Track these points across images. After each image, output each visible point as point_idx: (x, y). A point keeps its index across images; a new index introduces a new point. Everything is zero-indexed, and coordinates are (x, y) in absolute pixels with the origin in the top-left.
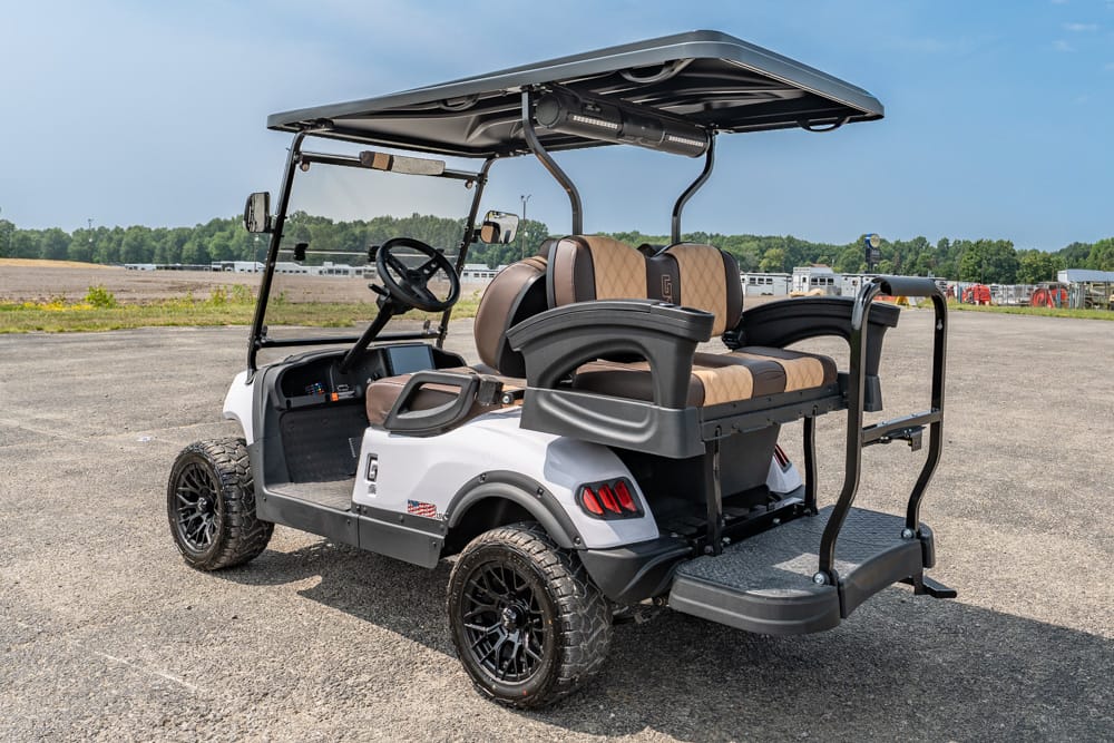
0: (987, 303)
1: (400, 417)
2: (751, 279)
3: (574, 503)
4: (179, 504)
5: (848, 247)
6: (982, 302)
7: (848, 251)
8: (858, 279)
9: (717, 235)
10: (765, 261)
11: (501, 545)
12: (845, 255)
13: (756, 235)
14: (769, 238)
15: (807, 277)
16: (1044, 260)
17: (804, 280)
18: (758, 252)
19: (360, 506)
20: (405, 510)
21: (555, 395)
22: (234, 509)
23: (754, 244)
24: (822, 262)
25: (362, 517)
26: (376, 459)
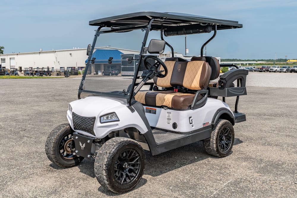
1: (197, 104)
26: (191, 118)
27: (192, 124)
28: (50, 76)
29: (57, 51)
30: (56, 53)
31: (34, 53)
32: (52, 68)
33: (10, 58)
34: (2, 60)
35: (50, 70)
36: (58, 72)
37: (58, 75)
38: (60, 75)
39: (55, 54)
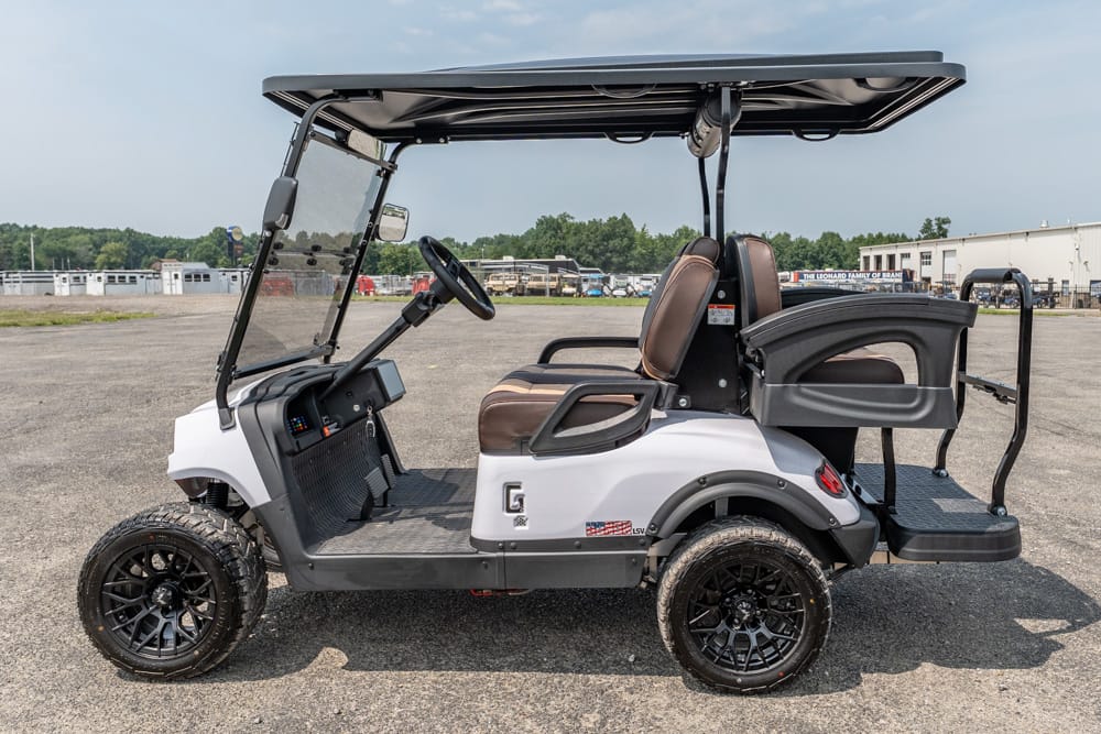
0: (371, 293)
1: (559, 435)
2: (109, 277)
3: (817, 487)
4: (107, 605)
5: (199, 241)
6: (367, 293)
7: (200, 244)
8: (238, 274)
9: (35, 227)
10: (101, 257)
11: (745, 543)
12: (198, 249)
13: (86, 227)
14: (104, 230)
15: (180, 274)
16: (402, 252)
17: (176, 276)
18: (91, 246)
19: (504, 542)
20: (584, 535)
21: (805, 388)
22: (245, 589)
23: (86, 238)
24: (171, 257)
25: (507, 554)
26: (519, 487)
27: (518, 511)
28: (1052, 307)
29: (1083, 227)
30: (1079, 231)
31: (1010, 235)
32: (1063, 282)
33: (944, 252)
34: (922, 257)
35: (1057, 287)
36: (1081, 297)
37: (1080, 305)
38: (1089, 307)
39: (1076, 235)
